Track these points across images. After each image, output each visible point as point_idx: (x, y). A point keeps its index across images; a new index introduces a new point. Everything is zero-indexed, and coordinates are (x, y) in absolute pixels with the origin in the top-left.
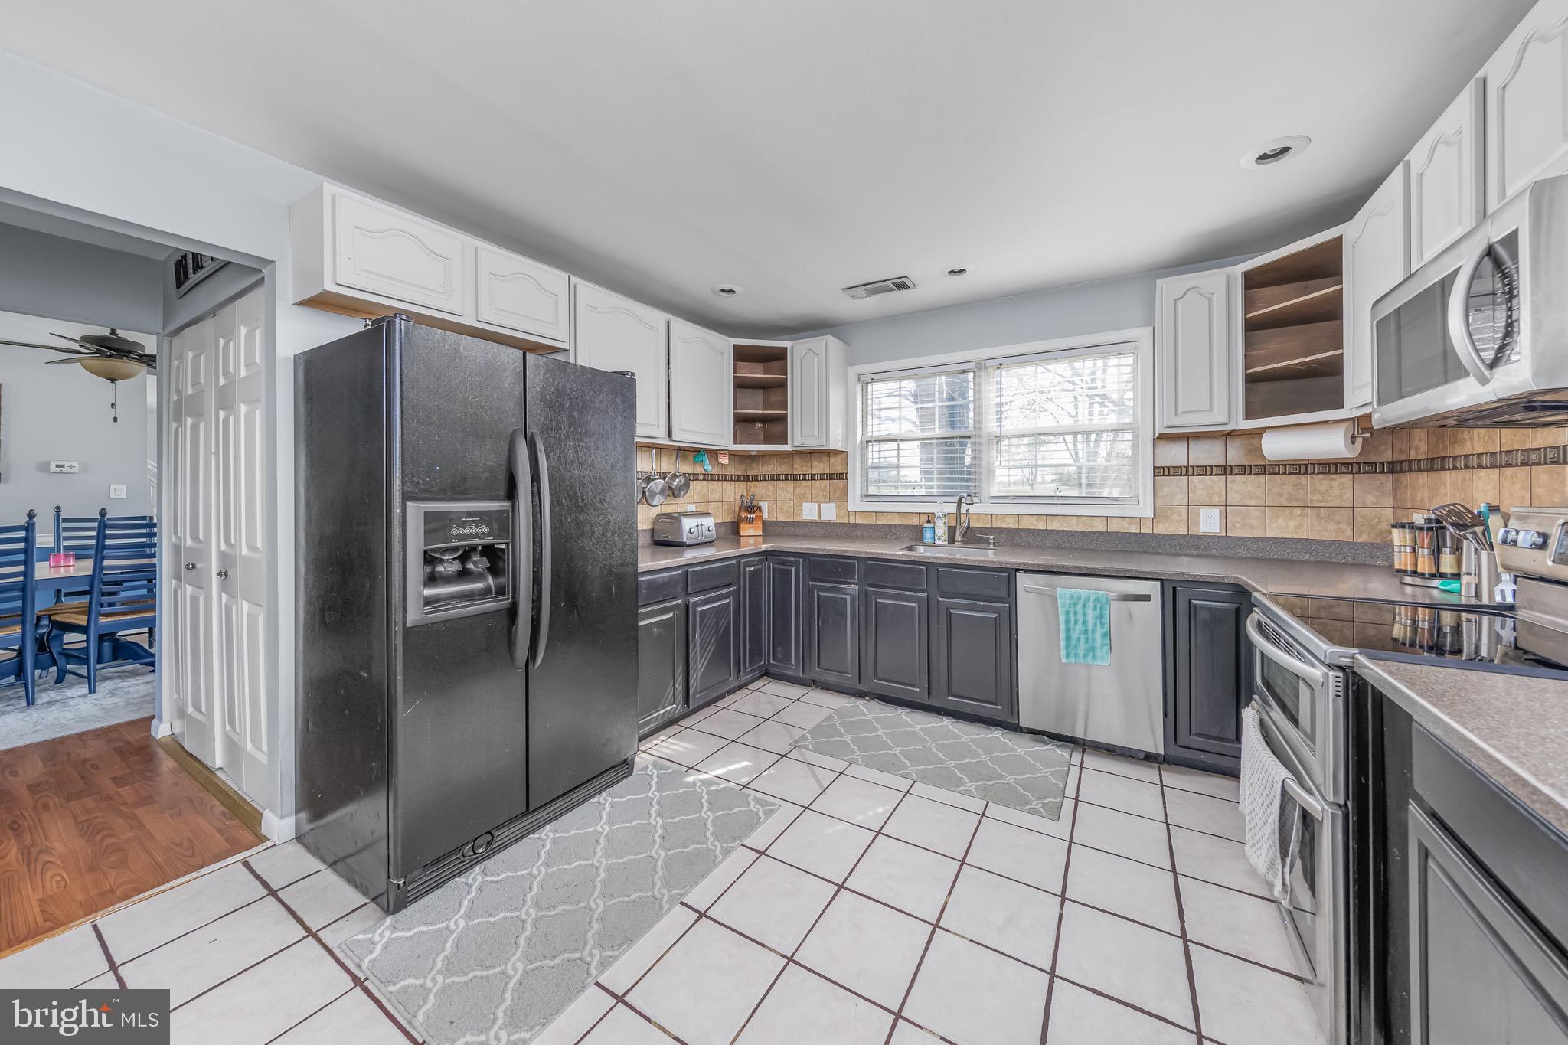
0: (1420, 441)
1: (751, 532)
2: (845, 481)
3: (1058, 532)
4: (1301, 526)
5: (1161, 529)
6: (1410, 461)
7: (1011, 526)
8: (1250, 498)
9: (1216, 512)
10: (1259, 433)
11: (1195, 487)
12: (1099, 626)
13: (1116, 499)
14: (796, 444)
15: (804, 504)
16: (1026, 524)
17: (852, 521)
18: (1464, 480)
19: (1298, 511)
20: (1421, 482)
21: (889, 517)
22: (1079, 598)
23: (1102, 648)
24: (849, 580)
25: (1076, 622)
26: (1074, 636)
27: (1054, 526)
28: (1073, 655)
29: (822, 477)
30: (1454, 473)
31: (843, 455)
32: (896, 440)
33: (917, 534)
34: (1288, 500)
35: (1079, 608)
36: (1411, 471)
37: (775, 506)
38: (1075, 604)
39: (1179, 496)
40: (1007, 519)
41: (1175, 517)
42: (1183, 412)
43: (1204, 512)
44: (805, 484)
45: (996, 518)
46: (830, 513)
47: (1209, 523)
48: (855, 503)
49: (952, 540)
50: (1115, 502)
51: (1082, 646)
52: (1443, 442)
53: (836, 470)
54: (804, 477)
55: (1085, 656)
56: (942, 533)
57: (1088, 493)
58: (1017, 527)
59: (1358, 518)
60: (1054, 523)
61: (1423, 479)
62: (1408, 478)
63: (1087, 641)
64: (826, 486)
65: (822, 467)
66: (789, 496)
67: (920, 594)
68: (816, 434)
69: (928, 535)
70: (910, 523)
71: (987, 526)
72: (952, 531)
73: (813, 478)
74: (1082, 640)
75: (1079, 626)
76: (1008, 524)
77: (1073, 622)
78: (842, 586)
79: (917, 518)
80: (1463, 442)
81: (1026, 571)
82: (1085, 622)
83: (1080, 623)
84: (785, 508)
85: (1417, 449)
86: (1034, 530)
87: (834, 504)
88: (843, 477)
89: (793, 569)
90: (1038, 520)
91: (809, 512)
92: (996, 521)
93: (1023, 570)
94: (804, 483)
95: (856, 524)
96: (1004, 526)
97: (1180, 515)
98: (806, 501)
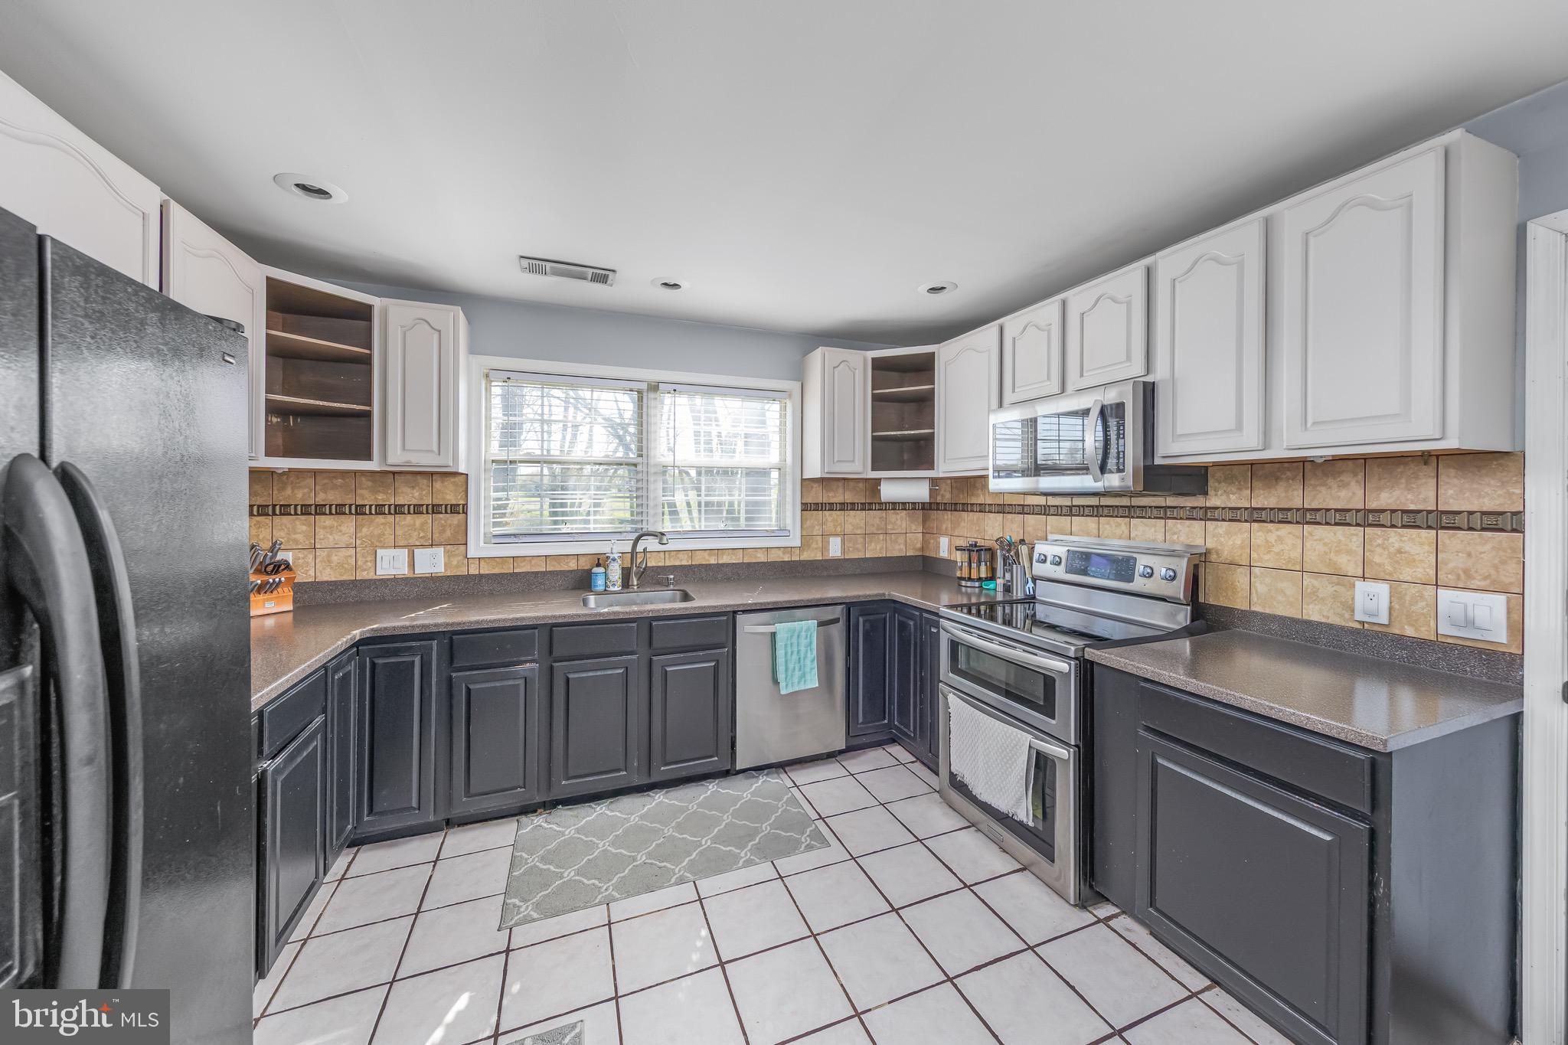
0: (945, 491)
1: (271, 607)
2: (461, 516)
3: (728, 565)
4: (883, 548)
5: (806, 556)
6: (938, 504)
7: (684, 563)
8: (857, 528)
9: (839, 540)
10: (878, 481)
11: (826, 520)
12: (809, 652)
13: (773, 531)
14: (390, 461)
15: (380, 552)
16: (700, 559)
17: (473, 571)
18: (978, 519)
19: (881, 537)
20: (946, 517)
21: (533, 562)
22: (794, 631)
23: (810, 672)
24: (523, 658)
25: (792, 653)
26: (791, 666)
27: (725, 559)
28: (790, 685)
29: (417, 509)
30: (971, 514)
31: (462, 478)
32: (539, 462)
33: (582, 582)
34: (878, 529)
35: (794, 640)
36: (938, 509)
37: (311, 556)
38: (792, 636)
39: (817, 527)
40: (681, 555)
41: (814, 545)
42: (838, 461)
43: (832, 539)
44: (383, 521)
45: (669, 555)
46: (432, 562)
47: (835, 549)
48: (478, 547)
49: (626, 583)
50: (770, 534)
51: (797, 673)
52: (963, 494)
53: (444, 499)
54: (380, 510)
55: (799, 683)
56: (617, 577)
57: (705, 526)
58: (690, 563)
59: (908, 541)
60: (725, 557)
61: (948, 515)
62: (934, 514)
63: (800, 670)
64: (423, 524)
65: (417, 494)
66: (345, 540)
67: (629, 657)
68: (435, 448)
69: (599, 583)
70: (565, 568)
71: (660, 564)
72: (626, 574)
73: (398, 510)
74: (797, 669)
75: (795, 656)
76: (681, 560)
77: (790, 653)
78: (513, 669)
79: (575, 561)
80: (978, 496)
81: (744, 612)
82: (798, 652)
83: (795, 653)
84: (335, 559)
85: (943, 496)
86: (707, 565)
87: (441, 549)
88: (459, 509)
89: (417, 660)
90: (710, 555)
91: (391, 563)
92: (669, 558)
93: (741, 611)
94: (380, 519)
95: (481, 576)
96: (677, 563)
97: (817, 544)
98: (383, 547)
